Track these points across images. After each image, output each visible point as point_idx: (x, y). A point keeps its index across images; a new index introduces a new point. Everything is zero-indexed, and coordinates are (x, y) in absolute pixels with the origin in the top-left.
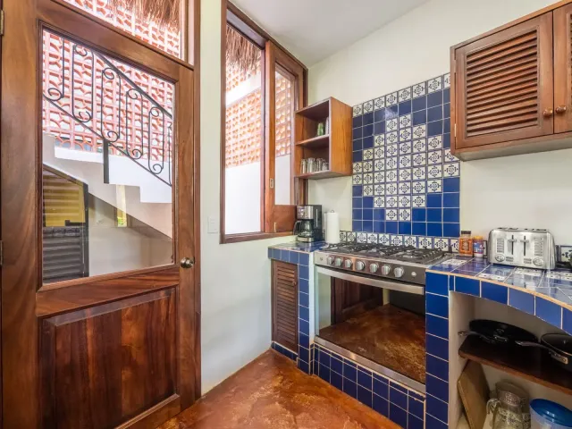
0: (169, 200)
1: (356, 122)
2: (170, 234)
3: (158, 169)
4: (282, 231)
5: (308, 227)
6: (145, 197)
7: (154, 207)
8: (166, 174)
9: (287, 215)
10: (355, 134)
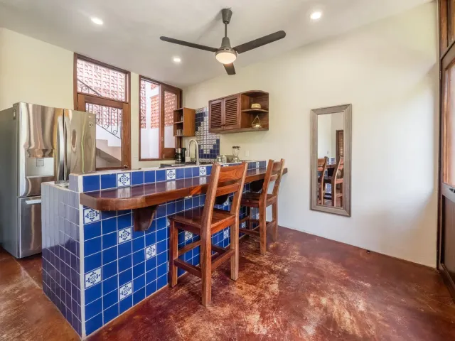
0: (120, 146)
1: (196, 115)
2: (120, 160)
3: (115, 132)
4: (167, 158)
5: (180, 157)
6: (110, 144)
7: (114, 148)
8: (119, 135)
9: (170, 152)
10: (196, 120)
